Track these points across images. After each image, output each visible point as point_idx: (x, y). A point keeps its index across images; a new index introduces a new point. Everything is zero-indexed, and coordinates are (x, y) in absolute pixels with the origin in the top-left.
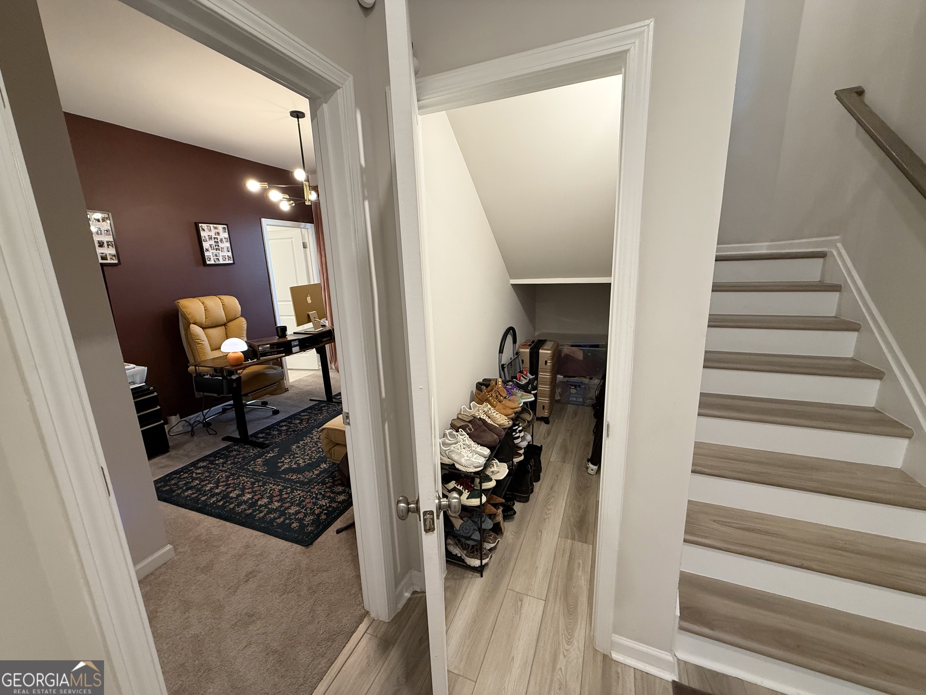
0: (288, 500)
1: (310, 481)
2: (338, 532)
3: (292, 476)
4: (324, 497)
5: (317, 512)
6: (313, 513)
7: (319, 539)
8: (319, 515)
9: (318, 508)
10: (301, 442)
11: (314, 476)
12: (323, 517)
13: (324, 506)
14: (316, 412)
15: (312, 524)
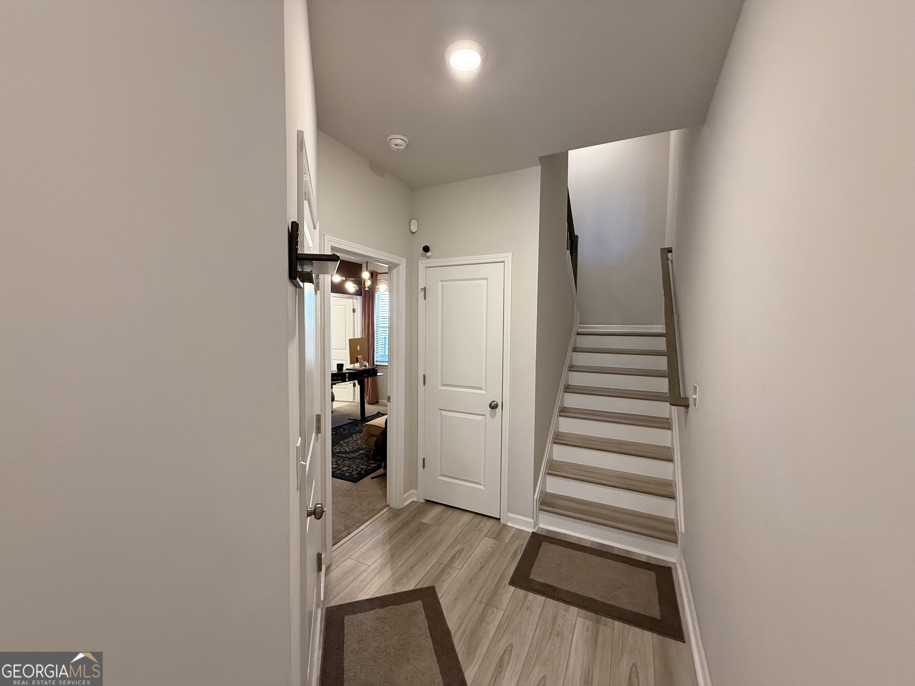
0: (342, 464)
1: (353, 458)
2: (372, 478)
3: (342, 455)
4: (363, 465)
5: (359, 470)
6: (357, 470)
7: (361, 480)
8: (360, 471)
9: (359, 469)
10: (346, 440)
11: (356, 456)
12: (363, 472)
13: (363, 468)
14: (354, 426)
15: (357, 474)
